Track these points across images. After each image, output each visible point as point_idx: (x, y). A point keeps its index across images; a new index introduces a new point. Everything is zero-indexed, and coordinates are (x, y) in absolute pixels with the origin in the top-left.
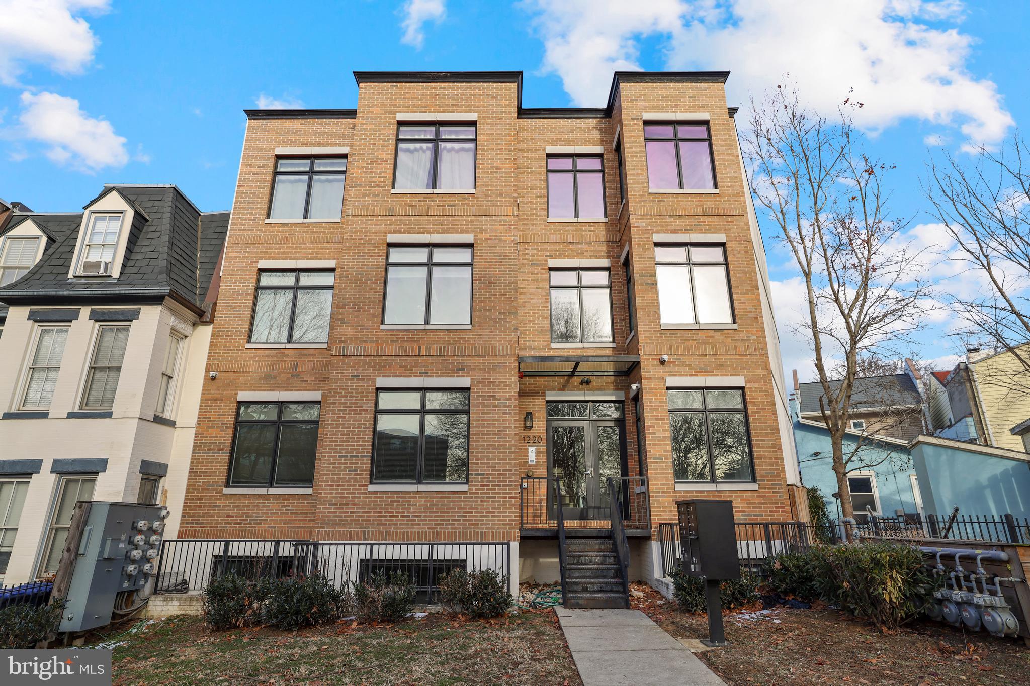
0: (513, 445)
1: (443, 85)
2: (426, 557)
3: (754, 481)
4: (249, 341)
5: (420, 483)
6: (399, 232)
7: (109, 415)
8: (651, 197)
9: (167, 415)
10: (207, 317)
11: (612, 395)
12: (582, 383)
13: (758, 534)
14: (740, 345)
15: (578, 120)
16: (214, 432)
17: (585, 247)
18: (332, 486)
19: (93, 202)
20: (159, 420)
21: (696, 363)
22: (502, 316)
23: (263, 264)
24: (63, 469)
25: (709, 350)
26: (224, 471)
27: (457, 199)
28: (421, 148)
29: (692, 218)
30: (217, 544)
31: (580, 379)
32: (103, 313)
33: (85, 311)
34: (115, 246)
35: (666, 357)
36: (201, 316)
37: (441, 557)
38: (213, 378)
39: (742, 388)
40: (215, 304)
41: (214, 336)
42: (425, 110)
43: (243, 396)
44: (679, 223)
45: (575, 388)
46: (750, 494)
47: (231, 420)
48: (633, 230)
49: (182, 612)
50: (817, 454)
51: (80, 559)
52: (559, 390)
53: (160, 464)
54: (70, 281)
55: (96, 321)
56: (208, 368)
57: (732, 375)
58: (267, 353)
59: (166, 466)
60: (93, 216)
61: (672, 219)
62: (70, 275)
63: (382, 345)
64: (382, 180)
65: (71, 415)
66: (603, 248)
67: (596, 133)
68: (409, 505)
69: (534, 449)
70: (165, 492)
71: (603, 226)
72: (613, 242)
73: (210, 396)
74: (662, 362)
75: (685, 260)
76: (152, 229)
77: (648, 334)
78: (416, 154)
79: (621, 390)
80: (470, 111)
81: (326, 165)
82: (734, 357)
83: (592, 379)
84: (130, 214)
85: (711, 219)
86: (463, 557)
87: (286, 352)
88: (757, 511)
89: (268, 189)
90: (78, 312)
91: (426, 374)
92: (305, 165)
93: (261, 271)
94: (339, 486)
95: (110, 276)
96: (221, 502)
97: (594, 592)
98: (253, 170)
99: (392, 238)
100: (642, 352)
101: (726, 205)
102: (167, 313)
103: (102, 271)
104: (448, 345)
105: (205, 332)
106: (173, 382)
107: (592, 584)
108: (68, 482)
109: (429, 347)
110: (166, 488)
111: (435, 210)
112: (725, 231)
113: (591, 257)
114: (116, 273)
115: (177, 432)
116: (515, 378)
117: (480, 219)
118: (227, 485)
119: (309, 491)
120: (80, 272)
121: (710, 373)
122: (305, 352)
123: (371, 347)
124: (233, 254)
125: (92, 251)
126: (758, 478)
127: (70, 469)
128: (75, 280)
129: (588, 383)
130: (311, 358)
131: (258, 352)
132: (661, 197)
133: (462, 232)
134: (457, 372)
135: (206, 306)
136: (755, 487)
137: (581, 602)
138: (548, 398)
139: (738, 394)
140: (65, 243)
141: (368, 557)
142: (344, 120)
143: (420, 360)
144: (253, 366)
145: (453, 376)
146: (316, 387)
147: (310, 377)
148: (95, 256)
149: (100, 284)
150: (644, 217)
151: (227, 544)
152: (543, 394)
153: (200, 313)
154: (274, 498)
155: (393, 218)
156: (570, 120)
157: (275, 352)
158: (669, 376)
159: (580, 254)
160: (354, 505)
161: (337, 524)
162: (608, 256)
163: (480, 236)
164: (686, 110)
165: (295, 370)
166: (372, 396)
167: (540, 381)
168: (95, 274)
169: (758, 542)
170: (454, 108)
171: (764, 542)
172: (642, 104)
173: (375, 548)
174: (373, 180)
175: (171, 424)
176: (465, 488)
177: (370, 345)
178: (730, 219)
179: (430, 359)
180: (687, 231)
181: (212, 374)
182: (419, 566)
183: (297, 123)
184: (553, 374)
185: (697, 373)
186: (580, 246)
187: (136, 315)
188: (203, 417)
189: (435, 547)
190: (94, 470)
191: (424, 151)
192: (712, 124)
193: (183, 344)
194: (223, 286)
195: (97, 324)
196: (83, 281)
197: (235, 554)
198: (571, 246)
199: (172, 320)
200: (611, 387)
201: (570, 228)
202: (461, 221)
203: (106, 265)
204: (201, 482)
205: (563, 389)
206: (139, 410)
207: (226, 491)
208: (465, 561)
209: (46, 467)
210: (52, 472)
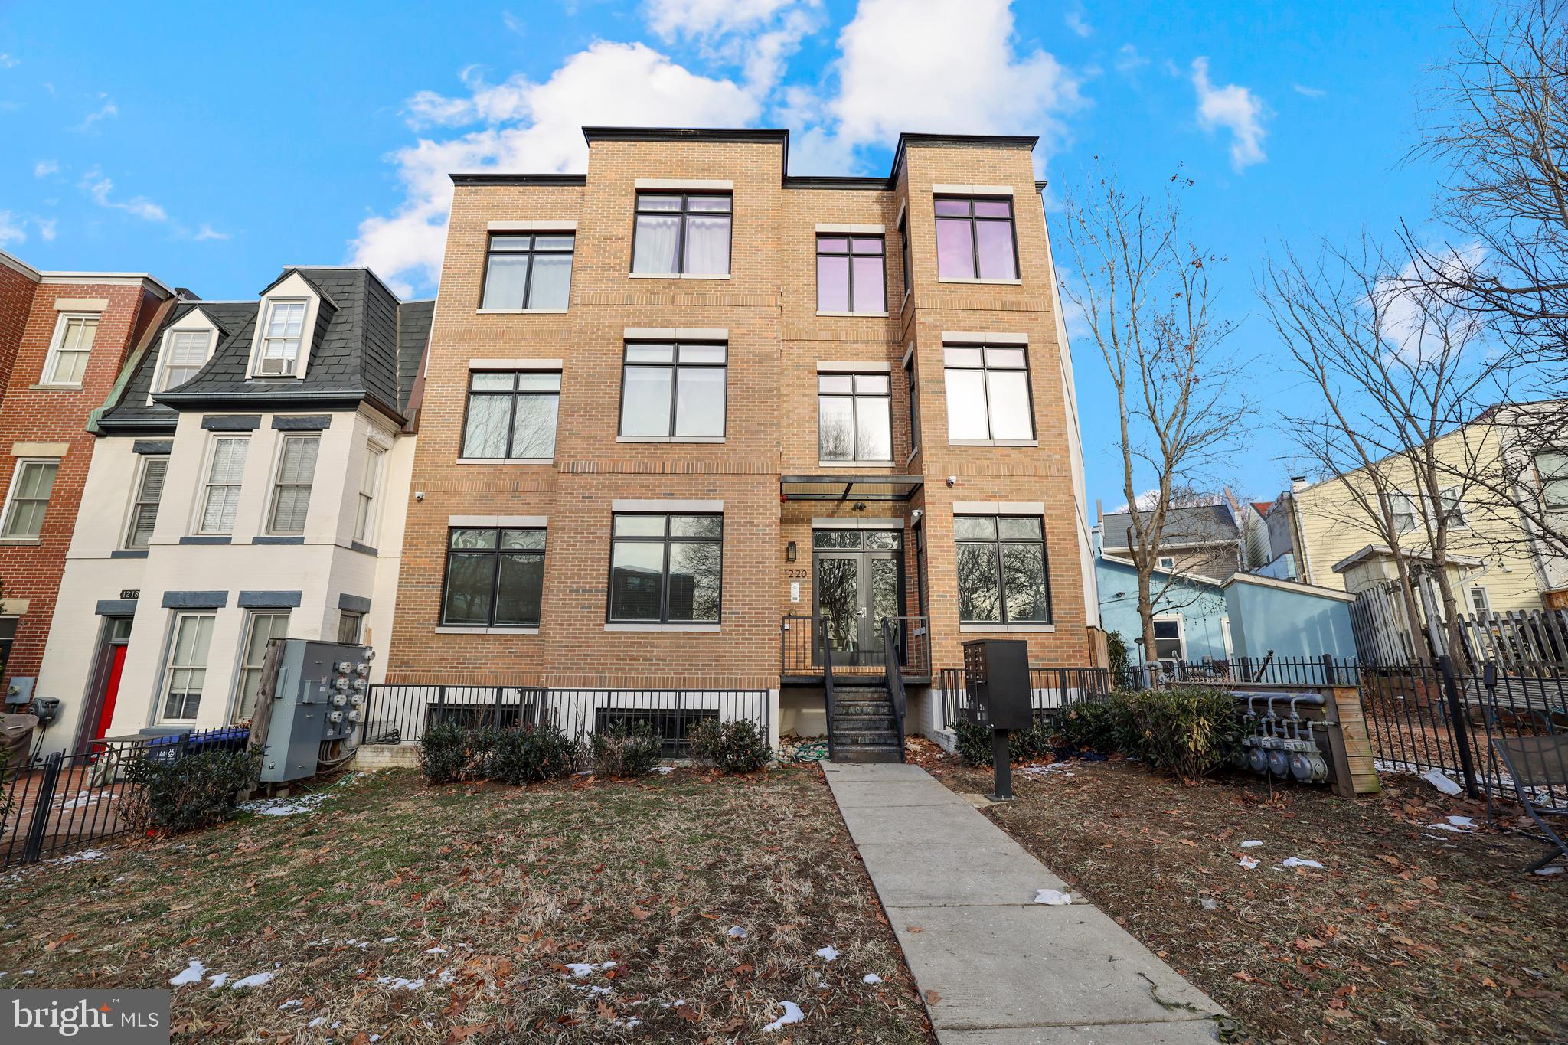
0: (774, 579)
1: (691, 145)
2: (672, 706)
3: (1051, 622)
4: (461, 456)
5: (664, 622)
6: (638, 325)
7: (300, 541)
8: (941, 287)
9: (367, 543)
10: (410, 427)
11: (889, 522)
12: (854, 509)
13: (1052, 681)
14: (1040, 465)
15: (855, 192)
16: (422, 562)
17: (861, 346)
18: (562, 625)
19: (271, 287)
20: (357, 547)
21: (989, 486)
22: (762, 428)
23: (476, 364)
24: (249, 602)
25: (1004, 471)
26: (435, 608)
27: (709, 286)
28: (665, 223)
29: (989, 313)
30: (431, 689)
31: (852, 504)
32: (287, 421)
33: (267, 418)
34: (299, 341)
35: (953, 479)
36: (404, 426)
37: (690, 707)
38: (420, 500)
39: (1041, 516)
40: (419, 411)
41: (420, 449)
42: (670, 175)
43: (455, 520)
44: (974, 319)
45: (846, 515)
46: (1045, 636)
47: (442, 548)
48: (919, 327)
49: (396, 765)
50: (1120, 595)
51: (277, 702)
52: (828, 516)
53: (362, 599)
54: (247, 382)
55: (280, 430)
56: (413, 488)
57: (1030, 500)
58: (482, 469)
59: (369, 602)
60: (272, 303)
61: (965, 314)
62: (248, 376)
63: (618, 461)
64: (618, 261)
65: (257, 541)
66: (882, 348)
67: (877, 209)
68: (652, 647)
69: (797, 584)
70: (369, 631)
71: (883, 322)
72: (894, 342)
73: (416, 521)
74: (950, 484)
75: (979, 364)
76: (342, 320)
77: (933, 451)
78: (659, 231)
79: (900, 517)
80: (725, 178)
81: (549, 243)
82: (1033, 479)
83: (867, 503)
84: (316, 301)
85: (1011, 315)
86: (715, 707)
87: (505, 469)
88: (1052, 656)
89: (479, 272)
90: (258, 420)
91: (671, 495)
92: (523, 242)
93: (474, 371)
94: (570, 625)
95: (294, 377)
96: (435, 643)
97: (866, 745)
98: (461, 248)
99: (631, 333)
100: (925, 472)
101: (1029, 299)
102: (363, 421)
103: (284, 371)
104: (697, 461)
105: (408, 445)
106: (371, 503)
107: (864, 736)
108: (258, 617)
109: (674, 464)
110: (370, 626)
111: (683, 299)
112: (1028, 330)
113: (868, 359)
114: (301, 372)
115: (379, 562)
116: (777, 502)
117: (736, 310)
118: (440, 624)
119: (535, 631)
120: (259, 373)
121: (1005, 498)
122: (526, 469)
123: (605, 463)
124: (439, 352)
125: (272, 346)
126: (1055, 617)
127: (260, 603)
128: (253, 382)
129: (861, 508)
130: (534, 477)
131: (472, 469)
132: (953, 287)
133: (715, 326)
134: (709, 493)
135: (408, 413)
136: (1051, 628)
137: (849, 755)
138: (815, 526)
139: (1036, 522)
140: (240, 337)
141: (605, 706)
142: (570, 188)
143: (664, 479)
144: (466, 486)
145: (701, 498)
146: (541, 511)
147: (534, 499)
148: (275, 352)
149: (283, 386)
150: (932, 311)
151: (442, 689)
152: (809, 521)
153: (402, 422)
154: (495, 640)
155: (631, 308)
156: (845, 192)
157: (492, 469)
158: (958, 500)
159: (856, 356)
160: (588, 647)
161: (568, 668)
162: (889, 359)
163: (735, 331)
164: (985, 183)
165: (516, 490)
166: (607, 521)
167: (805, 506)
168: (277, 374)
169: (1053, 691)
170: (706, 173)
171: (1059, 690)
172: (933, 174)
173: (614, 694)
174: (607, 261)
175: (373, 552)
176: (716, 628)
177: (603, 460)
178: (1033, 315)
179: (675, 477)
180: (982, 329)
181: (418, 494)
182: (663, 717)
183: (514, 191)
184: (821, 497)
185: (989, 498)
186: (855, 346)
187: (326, 423)
188: (409, 545)
189: (683, 694)
190: (286, 604)
191: (669, 227)
192: (1015, 200)
193: (383, 459)
194: (428, 389)
195: (282, 434)
196: (263, 382)
197: (452, 701)
198: (845, 346)
199: (369, 430)
200: (889, 513)
201: (843, 323)
202: (713, 312)
203: (289, 363)
204: (409, 620)
205: (832, 515)
206: (334, 536)
207: (439, 630)
208: (717, 711)
209: (233, 599)
210: (239, 606)
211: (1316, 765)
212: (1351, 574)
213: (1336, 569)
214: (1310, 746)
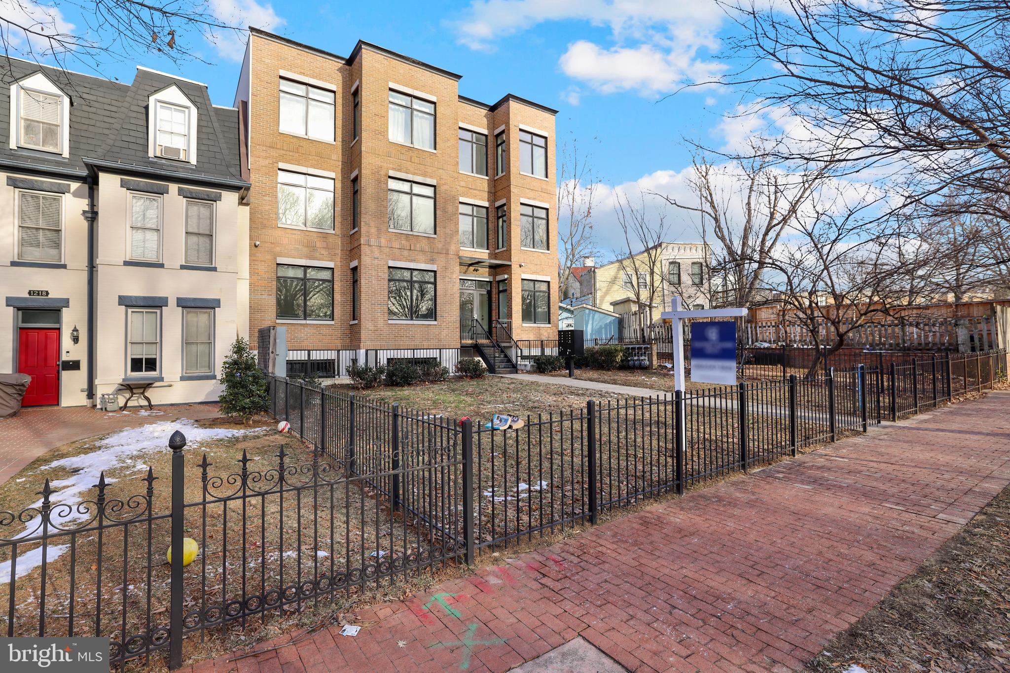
1: (416, 69)
3: (549, 323)
6: (395, 169)
7: (215, 269)
8: (521, 176)
10: (247, 201)
11: (487, 278)
12: (474, 271)
14: (550, 261)
15: (476, 108)
16: (264, 283)
17: (477, 192)
18: (368, 320)
19: (156, 92)
21: (533, 268)
22: (451, 232)
23: (281, 165)
24: (184, 304)
25: (539, 263)
26: (274, 308)
27: (426, 155)
28: (403, 112)
29: (537, 192)
31: (473, 268)
32: (190, 191)
33: (173, 188)
34: (187, 136)
35: (523, 264)
36: (243, 199)
38: (256, 246)
39: (549, 282)
41: (252, 215)
42: (405, 85)
43: (280, 260)
44: (531, 194)
45: (471, 273)
46: (548, 329)
47: (273, 276)
48: (512, 194)
54: (150, 159)
55: (184, 197)
56: (251, 238)
57: (546, 275)
58: (293, 232)
59: (219, 301)
60: (159, 104)
61: (529, 191)
62: (151, 154)
63: (391, 241)
64: (383, 130)
65: (183, 267)
66: (486, 195)
67: (485, 121)
71: (486, 182)
72: (492, 195)
73: (256, 258)
74: (521, 266)
75: (531, 214)
77: (515, 251)
79: (491, 276)
80: (432, 94)
81: (317, 94)
82: (547, 267)
83: (479, 269)
84: (194, 110)
85: (544, 195)
86: (435, 356)
87: (304, 233)
88: (550, 336)
90: (167, 188)
91: (414, 261)
92: (301, 89)
93: (280, 170)
94: (372, 320)
95: (188, 162)
97: (503, 368)
98: (263, 84)
99: (392, 173)
100: (513, 262)
101: (550, 188)
103: (181, 157)
104: (425, 245)
105: (246, 211)
107: (501, 365)
109: (415, 245)
111: (416, 159)
113: (479, 199)
114: (193, 160)
117: (439, 171)
118: (277, 318)
120: (161, 154)
121: (538, 274)
122: (320, 235)
123: (384, 241)
124: (257, 153)
125: (164, 136)
126: (551, 321)
127: (191, 304)
128: (155, 160)
129: (477, 270)
130: (324, 239)
131: (288, 231)
132: (524, 177)
133: (430, 177)
134: (430, 261)
136: (549, 326)
137: (501, 372)
139: (546, 284)
143: (411, 252)
144: (285, 241)
145: (427, 263)
146: (330, 259)
147: (325, 252)
148: (171, 142)
149: (182, 168)
150: (517, 187)
154: (309, 326)
155: (391, 160)
156: (471, 107)
158: (523, 273)
159: (475, 197)
160: (381, 331)
161: (373, 340)
162: (488, 202)
163: (438, 181)
164: (538, 128)
165: (315, 246)
166: (386, 271)
168: (176, 158)
170: (422, 88)
172: (520, 118)
174: (376, 128)
176: (435, 323)
177: (382, 240)
179: (416, 252)
180: (534, 199)
181: (254, 242)
183: (294, 52)
185: (533, 273)
186: (475, 191)
187: (218, 198)
188: (253, 272)
190: (211, 306)
192: (548, 139)
195: (185, 199)
196: (165, 162)
198: (471, 191)
200: (487, 274)
201: (470, 179)
202: (429, 170)
203: (183, 152)
204: (259, 315)
205: (465, 273)
207: (278, 321)
208: (436, 358)
209: (172, 302)
210: (178, 306)
211: (647, 363)
212: (617, 307)
213: (611, 304)
214: (647, 358)
